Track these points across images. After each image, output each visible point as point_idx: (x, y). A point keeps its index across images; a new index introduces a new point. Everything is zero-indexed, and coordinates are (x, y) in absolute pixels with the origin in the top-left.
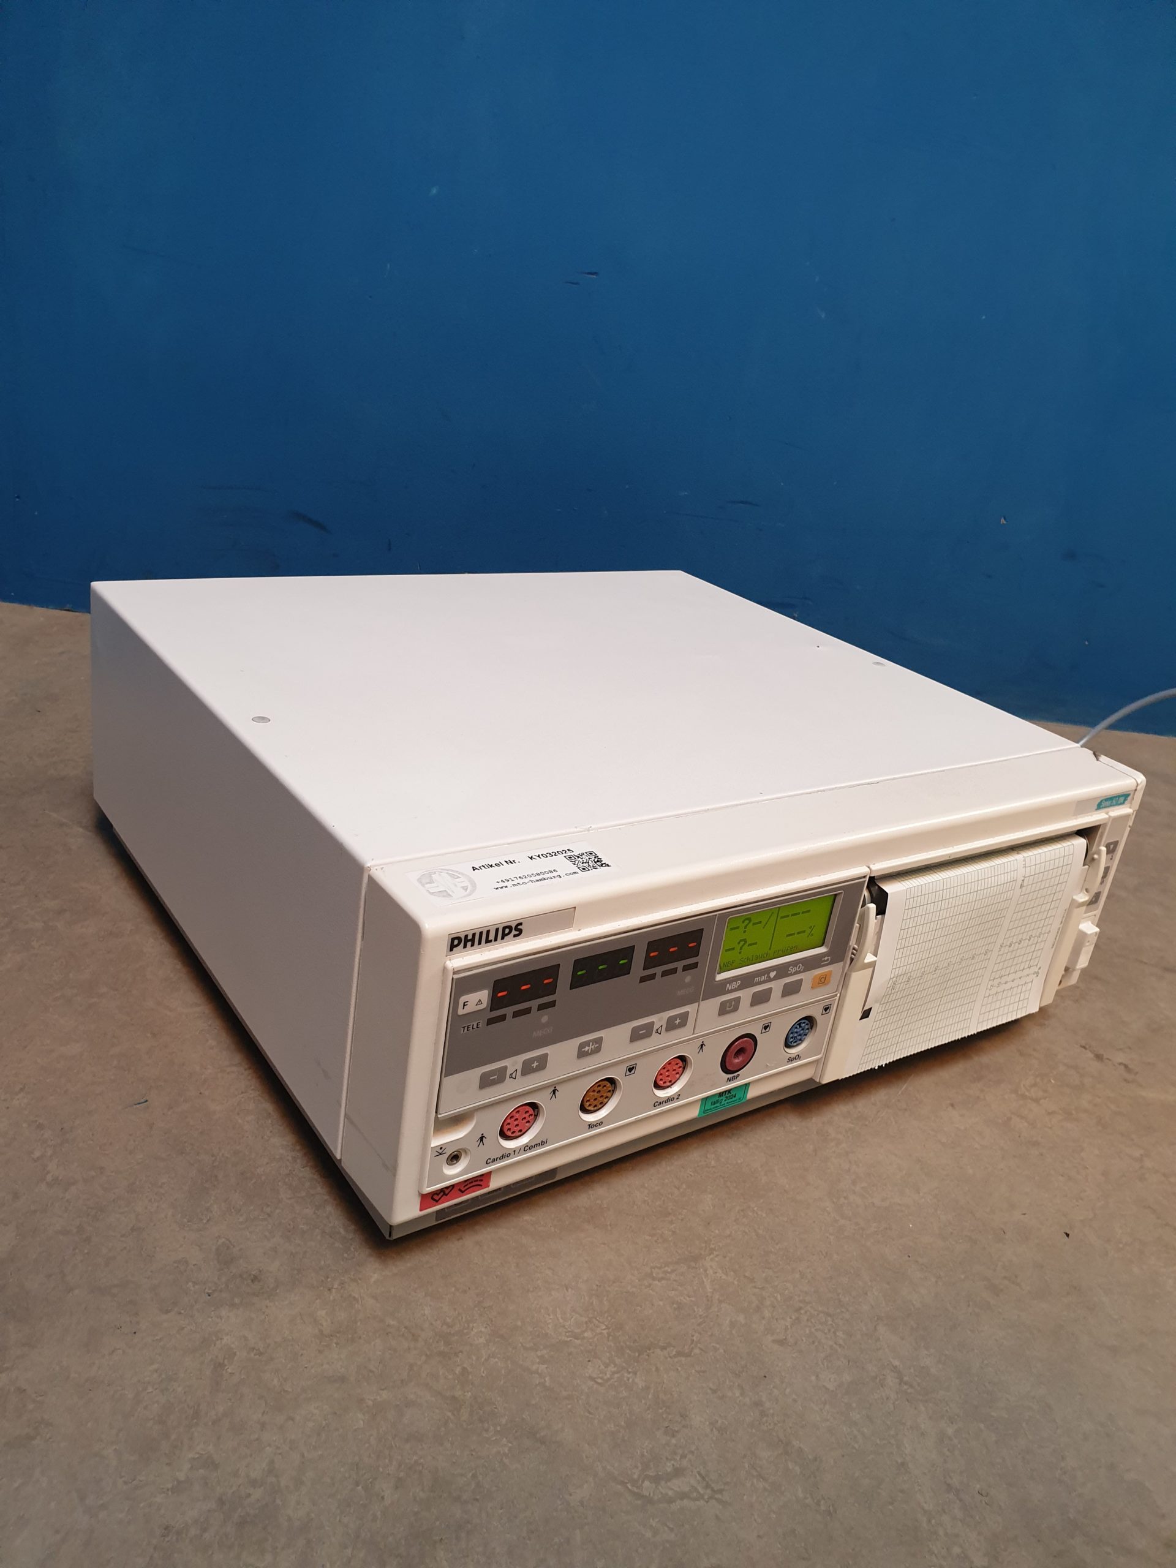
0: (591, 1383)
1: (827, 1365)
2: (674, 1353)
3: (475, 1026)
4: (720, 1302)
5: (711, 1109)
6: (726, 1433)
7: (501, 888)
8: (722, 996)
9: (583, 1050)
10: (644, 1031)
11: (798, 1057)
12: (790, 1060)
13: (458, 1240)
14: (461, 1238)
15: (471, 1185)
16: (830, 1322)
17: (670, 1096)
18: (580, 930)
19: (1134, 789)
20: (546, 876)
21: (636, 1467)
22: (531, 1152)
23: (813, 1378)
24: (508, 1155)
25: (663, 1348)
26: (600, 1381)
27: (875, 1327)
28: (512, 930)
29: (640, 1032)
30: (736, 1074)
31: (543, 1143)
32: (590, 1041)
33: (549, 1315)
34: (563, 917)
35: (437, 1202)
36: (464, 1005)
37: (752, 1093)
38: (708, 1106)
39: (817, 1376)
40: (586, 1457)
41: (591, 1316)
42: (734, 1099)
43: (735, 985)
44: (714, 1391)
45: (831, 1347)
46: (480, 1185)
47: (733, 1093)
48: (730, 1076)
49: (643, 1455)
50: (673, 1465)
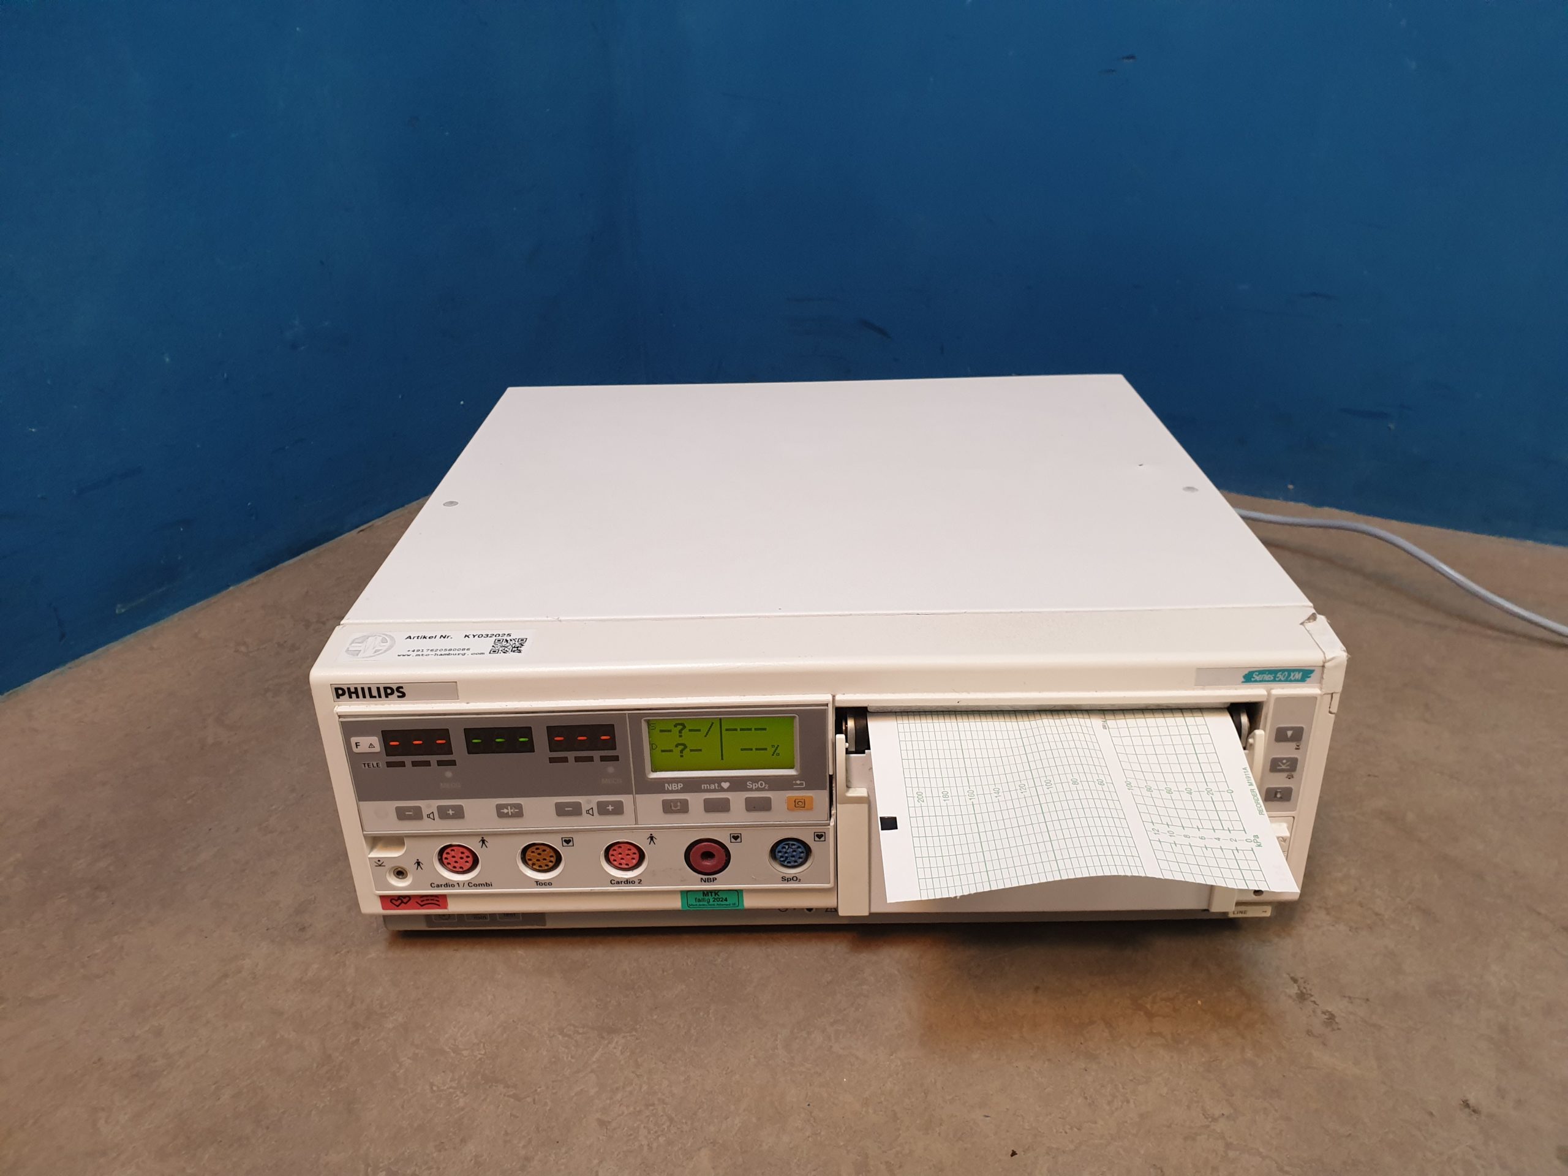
0: (427, 1087)
1: (620, 1158)
2: (511, 1093)
3: (375, 765)
4: (592, 1071)
5: (696, 905)
6: (478, 1168)
7: (403, 655)
8: (666, 794)
9: (502, 811)
10: (571, 809)
11: (795, 879)
12: (785, 879)
13: (455, 950)
14: (457, 950)
15: (432, 902)
16: (665, 1126)
17: (629, 878)
18: (468, 703)
19: (1321, 664)
20: (451, 652)
21: (390, 1159)
22: (477, 889)
23: (596, 1162)
24: (453, 886)
25: (507, 1086)
26: (435, 1088)
27: (701, 1148)
28: (395, 691)
29: (566, 809)
30: (712, 877)
31: (488, 885)
32: (510, 805)
33: (454, 1027)
34: (448, 688)
35: (422, 906)
36: (357, 746)
37: (749, 902)
38: (692, 901)
39: (601, 1162)
40: (366, 1135)
41: (483, 1040)
42: (725, 903)
43: (674, 787)
44: (506, 1134)
45: (641, 1146)
46: (439, 905)
47: (721, 895)
48: (704, 877)
49: (403, 1153)
50: (415, 1170)
